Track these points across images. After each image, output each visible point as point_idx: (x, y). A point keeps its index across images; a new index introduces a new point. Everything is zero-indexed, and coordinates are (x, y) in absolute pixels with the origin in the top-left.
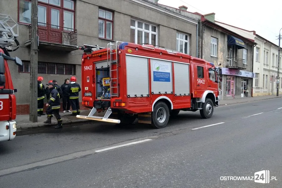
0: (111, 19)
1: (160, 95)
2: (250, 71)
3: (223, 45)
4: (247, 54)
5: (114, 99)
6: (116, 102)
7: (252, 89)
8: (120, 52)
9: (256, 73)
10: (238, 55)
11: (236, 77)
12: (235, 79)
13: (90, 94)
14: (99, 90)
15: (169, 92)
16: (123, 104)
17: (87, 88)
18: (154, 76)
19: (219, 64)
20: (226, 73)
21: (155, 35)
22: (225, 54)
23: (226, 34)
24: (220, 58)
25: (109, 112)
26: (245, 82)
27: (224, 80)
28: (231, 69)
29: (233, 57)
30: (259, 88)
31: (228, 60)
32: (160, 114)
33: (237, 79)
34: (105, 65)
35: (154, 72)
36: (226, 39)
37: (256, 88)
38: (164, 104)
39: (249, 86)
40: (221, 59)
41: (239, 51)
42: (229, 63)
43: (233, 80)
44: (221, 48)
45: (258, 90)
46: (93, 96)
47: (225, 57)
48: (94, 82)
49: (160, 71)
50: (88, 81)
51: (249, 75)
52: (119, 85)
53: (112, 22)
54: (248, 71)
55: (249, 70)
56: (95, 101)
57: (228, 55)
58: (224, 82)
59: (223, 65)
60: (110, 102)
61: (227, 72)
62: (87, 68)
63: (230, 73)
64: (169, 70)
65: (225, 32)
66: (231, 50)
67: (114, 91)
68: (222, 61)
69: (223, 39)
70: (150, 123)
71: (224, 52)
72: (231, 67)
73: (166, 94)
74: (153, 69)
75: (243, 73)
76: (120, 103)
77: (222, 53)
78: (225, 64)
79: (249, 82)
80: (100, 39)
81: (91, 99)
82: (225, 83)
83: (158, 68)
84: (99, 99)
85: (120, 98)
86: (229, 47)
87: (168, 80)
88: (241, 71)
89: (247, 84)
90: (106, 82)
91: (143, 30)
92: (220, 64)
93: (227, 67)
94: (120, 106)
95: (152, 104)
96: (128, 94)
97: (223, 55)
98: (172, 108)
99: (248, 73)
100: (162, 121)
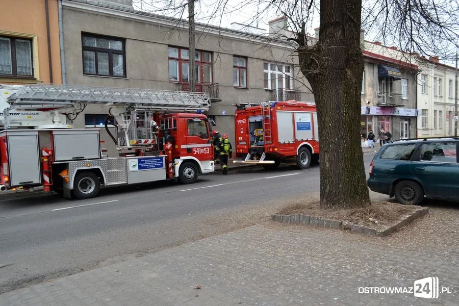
0: (245, 66)
1: (302, 141)
2: (413, 108)
3: (372, 79)
4: (408, 84)
5: (268, 146)
6: (270, 148)
7: (417, 132)
8: (272, 110)
9: (423, 110)
10: (393, 88)
11: (392, 116)
12: (390, 120)
13: (245, 143)
14: (251, 139)
15: (310, 139)
16: (276, 149)
17: (242, 138)
18: (298, 126)
19: (367, 102)
20: (377, 113)
21: (289, 77)
22: (375, 90)
23: (376, 64)
24: (369, 94)
25: (263, 156)
26: (407, 122)
27: (375, 121)
28: (383, 108)
29: (387, 93)
30: (427, 129)
31: (379, 97)
32: (303, 158)
33: (394, 119)
34: (258, 119)
35: (297, 123)
36: (376, 70)
37: (423, 129)
38: (306, 149)
39: (412, 127)
40: (371, 95)
41: (396, 83)
42: (381, 99)
43: (388, 121)
44: (369, 82)
45: (425, 132)
46: (248, 145)
47: (375, 93)
48: (247, 133)
49: (301, 121)
50: (242, 132)
51: (412, 113)
52: (272, 135)
53: (246, 68)
54: (409, 107)
55: (411, 105)
56: (249, 148)
57: (380, 90)
58: (375, 125)
59: (373, 103)
60: (264, 148)
61: (378, 111)
62: (240, 121)
63: (383, 113)
64: (309, 120)
65: (374, 62)
66: (384, 83)
67: (267, 139)
68: (372, 98)
69: (372, 71)
70: (295, 164)
71: (373, 87)
72: (383, 105)
73: (307, 141)
74: (297, 120)
75: (402, 112)
76: (273, 148)
77: (371, 88)
78: (376, 102)
79: (412, 122)
80: (236, 88)
81: (246, 147)
82: (377, 125)
83: (300, 119)
84: (253, 146)
85: (273, 145)
86: (380, 79)
87: (308, 128)
88: (398, 108)
89: (409, 124)
90: (259, 132)
91: (277, 72)
92: (369, 103)
93: (378, 105)
94: (273, 151)
95: (296, 149)
96: (279, 141)
97: (373, 90)
98: (313, 153)
99: (410, 111)
100: (305, 163)
